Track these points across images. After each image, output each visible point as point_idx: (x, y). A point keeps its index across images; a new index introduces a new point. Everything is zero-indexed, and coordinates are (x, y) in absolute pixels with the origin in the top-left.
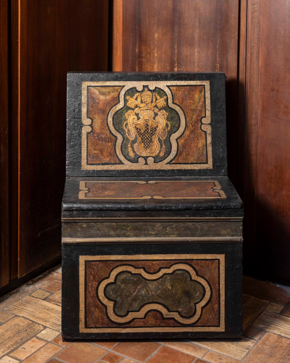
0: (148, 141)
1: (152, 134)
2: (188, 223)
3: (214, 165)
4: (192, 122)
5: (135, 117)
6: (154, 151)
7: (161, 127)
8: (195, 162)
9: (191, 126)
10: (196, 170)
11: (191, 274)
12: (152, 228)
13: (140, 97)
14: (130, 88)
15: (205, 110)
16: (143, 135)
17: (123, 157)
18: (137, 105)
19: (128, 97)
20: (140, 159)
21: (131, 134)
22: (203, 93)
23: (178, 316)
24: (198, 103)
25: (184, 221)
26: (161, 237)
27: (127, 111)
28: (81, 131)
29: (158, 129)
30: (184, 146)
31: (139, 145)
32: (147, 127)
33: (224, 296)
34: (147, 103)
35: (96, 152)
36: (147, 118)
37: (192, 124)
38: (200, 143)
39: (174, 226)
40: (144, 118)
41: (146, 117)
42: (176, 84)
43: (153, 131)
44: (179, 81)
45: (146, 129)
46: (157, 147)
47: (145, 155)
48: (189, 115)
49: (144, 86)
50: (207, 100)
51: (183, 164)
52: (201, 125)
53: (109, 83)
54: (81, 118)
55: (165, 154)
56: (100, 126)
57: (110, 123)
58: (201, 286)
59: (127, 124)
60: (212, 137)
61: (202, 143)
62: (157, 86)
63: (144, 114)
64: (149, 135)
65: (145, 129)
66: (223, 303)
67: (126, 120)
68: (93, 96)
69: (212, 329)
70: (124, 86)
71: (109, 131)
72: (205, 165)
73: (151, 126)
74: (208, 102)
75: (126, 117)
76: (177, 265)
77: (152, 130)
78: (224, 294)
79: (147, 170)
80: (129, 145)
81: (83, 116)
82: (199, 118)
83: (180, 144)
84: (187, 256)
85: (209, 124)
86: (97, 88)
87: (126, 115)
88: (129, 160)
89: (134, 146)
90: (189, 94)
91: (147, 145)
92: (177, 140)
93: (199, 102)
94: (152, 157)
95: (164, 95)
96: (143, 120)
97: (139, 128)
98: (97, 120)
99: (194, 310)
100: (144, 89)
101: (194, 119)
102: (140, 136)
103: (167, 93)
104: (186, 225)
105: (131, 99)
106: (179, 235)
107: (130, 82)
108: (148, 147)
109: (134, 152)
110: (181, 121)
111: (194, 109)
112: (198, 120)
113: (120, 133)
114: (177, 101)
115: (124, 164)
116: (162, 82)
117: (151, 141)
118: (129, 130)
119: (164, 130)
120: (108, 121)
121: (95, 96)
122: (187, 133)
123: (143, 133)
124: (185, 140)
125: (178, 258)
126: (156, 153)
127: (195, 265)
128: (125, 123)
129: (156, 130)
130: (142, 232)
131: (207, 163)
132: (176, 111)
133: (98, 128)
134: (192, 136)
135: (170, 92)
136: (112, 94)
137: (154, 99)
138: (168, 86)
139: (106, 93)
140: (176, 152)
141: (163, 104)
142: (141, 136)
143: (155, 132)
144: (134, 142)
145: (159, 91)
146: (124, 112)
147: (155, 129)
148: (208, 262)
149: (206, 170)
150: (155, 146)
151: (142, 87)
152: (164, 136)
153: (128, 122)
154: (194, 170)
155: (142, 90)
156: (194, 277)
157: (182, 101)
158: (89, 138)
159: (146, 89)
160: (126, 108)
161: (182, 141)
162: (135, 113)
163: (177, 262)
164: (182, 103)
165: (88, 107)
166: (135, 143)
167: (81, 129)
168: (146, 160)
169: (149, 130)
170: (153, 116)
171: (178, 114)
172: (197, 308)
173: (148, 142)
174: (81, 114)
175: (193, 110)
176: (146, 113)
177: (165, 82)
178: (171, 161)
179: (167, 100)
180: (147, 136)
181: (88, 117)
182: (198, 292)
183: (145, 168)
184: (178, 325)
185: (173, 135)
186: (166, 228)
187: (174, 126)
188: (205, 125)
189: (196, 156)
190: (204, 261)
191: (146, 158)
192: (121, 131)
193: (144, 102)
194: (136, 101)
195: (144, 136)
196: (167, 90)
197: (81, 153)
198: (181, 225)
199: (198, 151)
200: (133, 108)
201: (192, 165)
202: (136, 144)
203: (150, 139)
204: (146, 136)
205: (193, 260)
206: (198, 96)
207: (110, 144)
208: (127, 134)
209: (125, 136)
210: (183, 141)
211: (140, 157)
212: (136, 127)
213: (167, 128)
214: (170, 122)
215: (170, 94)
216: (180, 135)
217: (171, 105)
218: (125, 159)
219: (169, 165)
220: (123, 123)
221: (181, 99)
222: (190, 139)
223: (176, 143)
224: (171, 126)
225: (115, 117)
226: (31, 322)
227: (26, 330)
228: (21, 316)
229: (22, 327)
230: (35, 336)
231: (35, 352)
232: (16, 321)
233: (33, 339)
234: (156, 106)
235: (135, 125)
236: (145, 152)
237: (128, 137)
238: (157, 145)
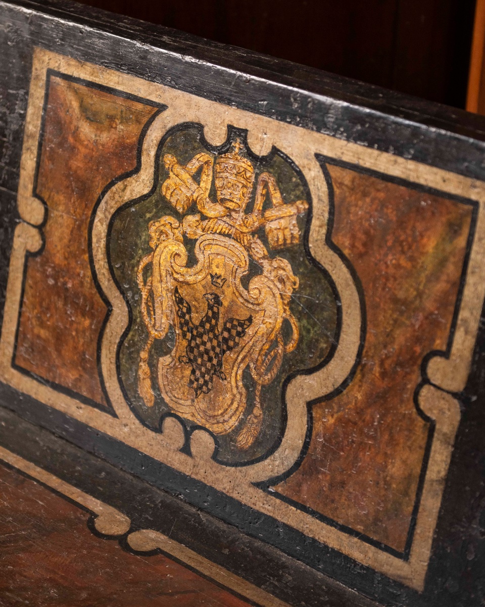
0: (209, 365)
3: (430, 579)
5: (182, 249)
6: (222, 414)
7: (263, 329)
8: (360, 528)
9: (377, 370)
13: (211, 173)
14: (182, 121)
15: (454, 326)
16: (195, 333)
17: (119, 391)
18: (195, 203)
19: (169, 159)
20: (168, 422)
21: (158, 311)
22: (461, 242)
24: (429, 280)
27: (157, 217)
28: (12, 239)
29: (250, 331)
30: (335, 445)
31: (175, 368)
32: (215, 309)
34: (230, 205)
35: (43, 333)
38: (398, 463)
40: (209, 267)
41: (218, 267)
42: (354, 161)
43: (234, 332)
44: (369, 150)
45: (210, 313)
46: (235, 405)
48: (381, 318)
49: (230, 128)
51: (313, 513)
52: (420, 386)
53: (116, 79)
54: (15, 188)
55: (257, 443)
56: (66, 241)
57: (98, 241)
59: (148, 269)
60: (453, 456)
61: (404, 462)
62: (280, 145)
63: (214, 249)
64: (215, 343)
67: (149, 251)
68: (62, 114)
71: (89, 273)
72: (398, 562)
73: (229, 310)
75: (151, 238)
77: (229, 325)
80: (144, 355)
82: (418, 349)
83: (318, 427)
85: (455, 395)
86: (77, 86)
88: (134, 410)
89: (160, 366)
91: (201, 381)
92: (310, 405)
93: (434, 277)
94: (211, 434)
95: (298, 193)
96: (204, 275)
97: (187, 298)
98: (62, 216)
100: (228, 141)
101: (396, 347)
102: (184, 336)
103: (311, 188)
105: (178, 169)
107: (187, 96)
108: (204, 388)
109: (155, 386)
110: (343, 336)
111: (405, 302)
112: (413, 358)
113: (123, 293)
114: (340, 239)
115: (117, 416)
116: (300, 130)
117: (217, 370)
118: (151, 294)
119: (274, 344)
120: (94, 232)
121: (67, 120)
122: (357, 394)
123: (197, 328)
124: (340, 420)
128: (145, 260)
129: (243, 332)
131: (405, 556)
132: (332, 284)
133: (59, 248)
134: (373, 415)
135: (324, 188)
136: (121, 127)
137: (259, 203)
138: (323, 161)
139: (103, 117)
140: (296, 455)
141: (287, 233)
142: (189, 335)
143: (237, 339)
144: (161, 348)
145: (282, 168)
146: (148, 215)
147: (239, 329)
149: (394, 581)
150: (228, 396)
151: (225, 129)
152: (269, 369)
153: (155, 261)
154: (347, 559)
155: (223, 146)
157: (365, 245)
158: (30, 271)
159: (237, 145)
160: (158, 202)
161: (327, 420)
164: (361, 255)
165: (39, 155)
166: (166, 354)
167: (13, 231)
168: (188, 435)
169: (221, 321)
171: (336, 296)
174: (18, 175)
175: (403, 306)
177: (316, 135)
178: (274, 481)
179: (305, 221)
180: (209, 345)
181: (36, 195)
185: (300, 379)
187: (312, 345)
188: (438, 393)
191: (189, 428)
192: (127, 290)
193: (223, 201)
195: (198, 341)
196: (313, 174)
199: (383, 492)
200: (180, 209)
201: (344, 536)
203: (215, 361)
204: (204, 343)
206: (436, 247)
207: (87, 322)
208: (143, 308)
209: (136, 313)
210: (332, 420)
211: (169, 414)
212: (176, 291)
213: (285, 344)
214: (299, 320)
215: (325, 199)
216: (324, 391)
217: (318, 249)
218: (123, 400)
219: (260, 493)
220: (137, 258)
221: (363, 237)
222: (360, 424)
223: (305, 419)
224: (301, 339)
225: (118, 224)
234: (261, 233)
235: (176, 283)
236: (189, 402)
237: (147, 320)
238: (234, 396)
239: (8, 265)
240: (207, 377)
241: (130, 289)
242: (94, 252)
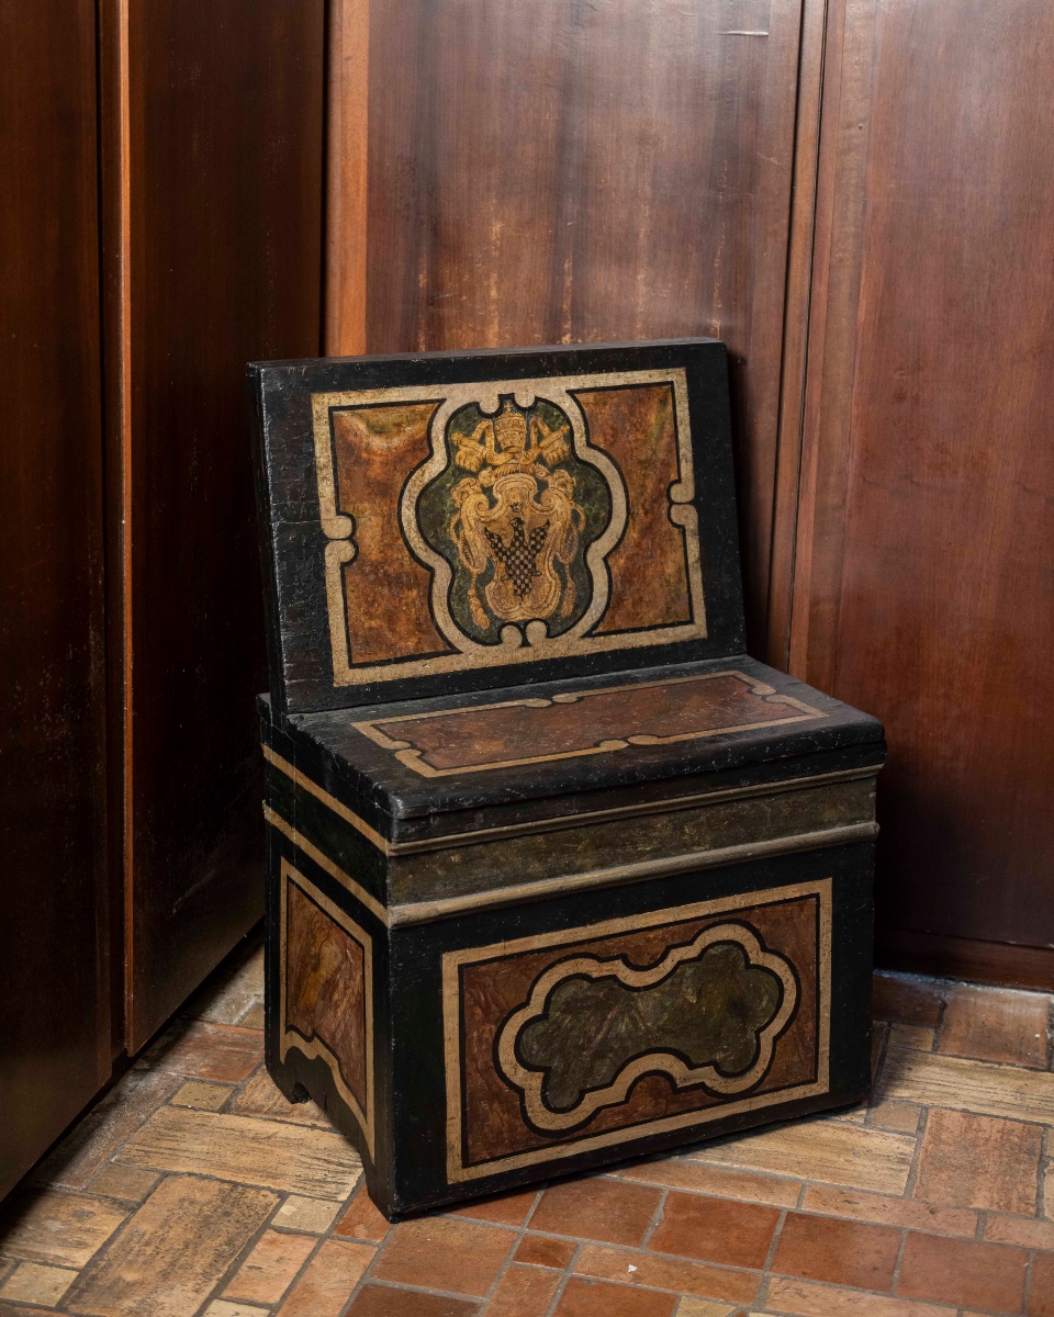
0: (526, 571)
1: (536, 549)
2: (741, 805)
3: (709, 626)
4: (645, 500)
5: (483, 498)
6: (545, 602)
7: (559, 524)
8: (659, 621)
9: (641, 511)
10: (663, 645)
11: (748, 949)
12: (645, 835)
13: (493, 433)
14: (460, 405)
15: (678, 461)
16: (509, 553)
17: (458, 632)
18: (485, 460)
19: (456, 437)
20: (506, 631)
21: (475, 554)
22: (670, 408)
23: (715, 1075)
24: (657, 441)
25: (727, 802)
26: (669, 855)
27: (456, 483)
28: (324, 561)
29: (550, 531)
30: (628, 577)
31: (499, 588)
32: (520, 529)
33: (830, 995)
34: (513, 450)
35: (374, 624)
36: (518, 500)
37: (643, 505)
38: (670, 564)
39: (702, 818)
40: (508, 501)
41: (514, 498)
42: (593, 385)
43: (538, 538)
44: (601, 375)
45: (517, 534)
46: (553, 588)
47: (521, 618)
48: (634, 478)
49: (501, 397)
50: (680, 429)
51: (628, 631)
52: (669, 509)
53: (396, 394)
54: (317, 517)
55: (576, 607)
56: (378, 538)
57: (409, 523)
58: (772, 978)
59: (459, 524)
60: (700, 540)
61: (674, 561)
62: (540, 395)
63: (509, 486)
64: (526, 553)
65: (515, 536)
66: (825, 1014)
67: (456, 511)
68: (351, 438)
69: (798, 1093)
70: (442, 401)
71: (407, 553)
72: (688, 628)
73: (530, 524)
74: (685, 434)
75: (454, 501)
76: (711, 931)
77: (533, 535)
78: (829, 988)
79: (528, 665)
80: (471, 592)
81: (322, 508)
82: (662, 486)
83: (615, 570)
84: (738, 901)
85: (690, 503)
86: (360, 411)
87: (455, 495)
88: (475, 639)
89: (487, 593)
90: (632, 413)
91: (523, 586)
92: (605, 559)
93: (659, 438)
94: (541, 620)
95: (560, 421)
96: (504, 509)
97: (496, 532)
98: (370, 520)
99: (753, 1052)
100: (501, 405)
101: (649, 492)
102: (501, 560)
103: (568, 414)
104: (735, 810)
105: (465, 441)
106: (716, 845)
107: (461, 385)
108: (527, 590)
109: (487, 610)
110: (614, 501)
111: (646, 461)
112: (661, 494)
113: (440, 554)
114: (598, 440)
115: (460, 652)
116: (552, 379)
117: (534, 572)
118: (466, 543)
119: (569, 531)
120: (403, 519)
121: (357, 440)
122: (633, 535)
123: (509, 549)
124: (627, 558)
125: (713, 911)
126: (551, 608)
127: (758, 921)
128: (454, 520)
129: (545, 534)
130: (619, 851)
131: (690, 621)
132: (598, 471)
133: (373, 546)
134: (646, 543)
135: (578, 411)
136: (408, 429)
137: (534, 437)
138: (571, 393)
139: (391, 427)
140: (605, 599)
141: (559, 451)
142: (504, 558)
143: (542, 542)
144: (484, 579)
145: (545, 410)
146: (448, 485)
147: (542, 534)
148: (790, 908)
149: (690, 642)
150: (546, 585)
151: (496, 399)
152: (570, 551)
153: (463, 517)
154: (658, 647)
155: (499, 409)
156: (757, 957)
157: (613, 436)
158: (348, 580)
159: (508, 406)
160: (455, 472)
161: (620, 562)
162: (482, 487)
163: (711, 921)
164: (612, 444)
165: (336, 480)
166: (489, 582)
167: (323, 554)
168: (523, 632)
169: (526, 535)
170: (535, 490)
171: (603, 478)
172: (763, 1042)
173: (526, 576)
174: (318, 504)
175: (646, 464)
176: (512, 485)
177: (563, 378)
178: (595, 626)
179: (570, 437)
180: (522, 557)
181: (339, 513)
182: (766, 998)
183: (524, 656)
184: (715, 1100)
185: (594, 545)
186: (682, 828)
187: (596, 518)
188: (681, 507)
189: (662, 605)
190: (780, 908)
191: (523, 626)
192: (444, 550)
193: (506, 449)
194: (482, 448)
195: (513, 558)
196: (568, 405)
197: (327, 632)
198: (723, 811)
199: (667, 589)
200: (473, 469)
201: (651, 633)
202: (492, 584)
203: (530, 566)
204: (518, 558)
205: (752, 908)
206: (656, 418)
207: (414, 593)
208: (461, 556)
209: (456, 563)
210: (622, 561)
211: (504, 625)
212: (486, 530)
213: (577, 527)
214: (582, 505)
215: (580, 417)
216: (613, 544)
217: (583, 452)
218: (462, 636)
219: (589, 640)
220: (447, 522)
221: (611, 432)
222: (641, 553)
223: (605, 571)
224: (587, 519)
225: (424, 503)
226: (226, 1186)
227: (227, 1214)
228: (183, 1174)
229: (206, 1204)
230: (267, 1225)
231: (299, 1274)
232: (177, 1190)
233: (266, 1236)
234: (541, 460)
235: (484, 525)
236: (518, 607)
237: (466, 563)
238: (551, 583)
239: (325, 584)
240: (527, 581)
241: (447, 547)
242: (407, 534)
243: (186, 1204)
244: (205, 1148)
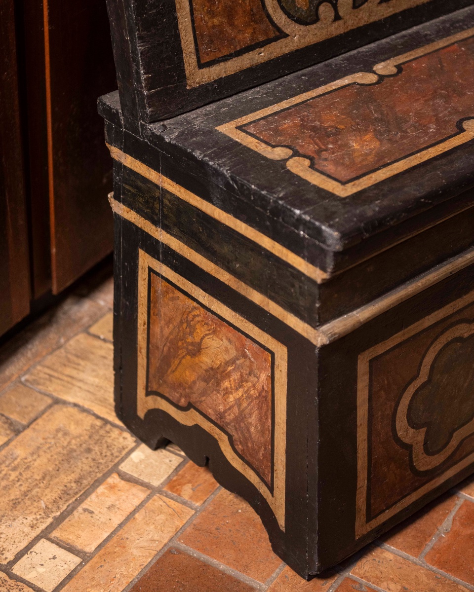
17: (284, 17)
226: (98, 423)
227: (89, 450)
228: (70, 403)
229: (75, 438)
230: (115, 469)
231: (121, 526)
232: (60, 418)
233: (110, 480)
243: (60, 435)
244: (97, 381)
